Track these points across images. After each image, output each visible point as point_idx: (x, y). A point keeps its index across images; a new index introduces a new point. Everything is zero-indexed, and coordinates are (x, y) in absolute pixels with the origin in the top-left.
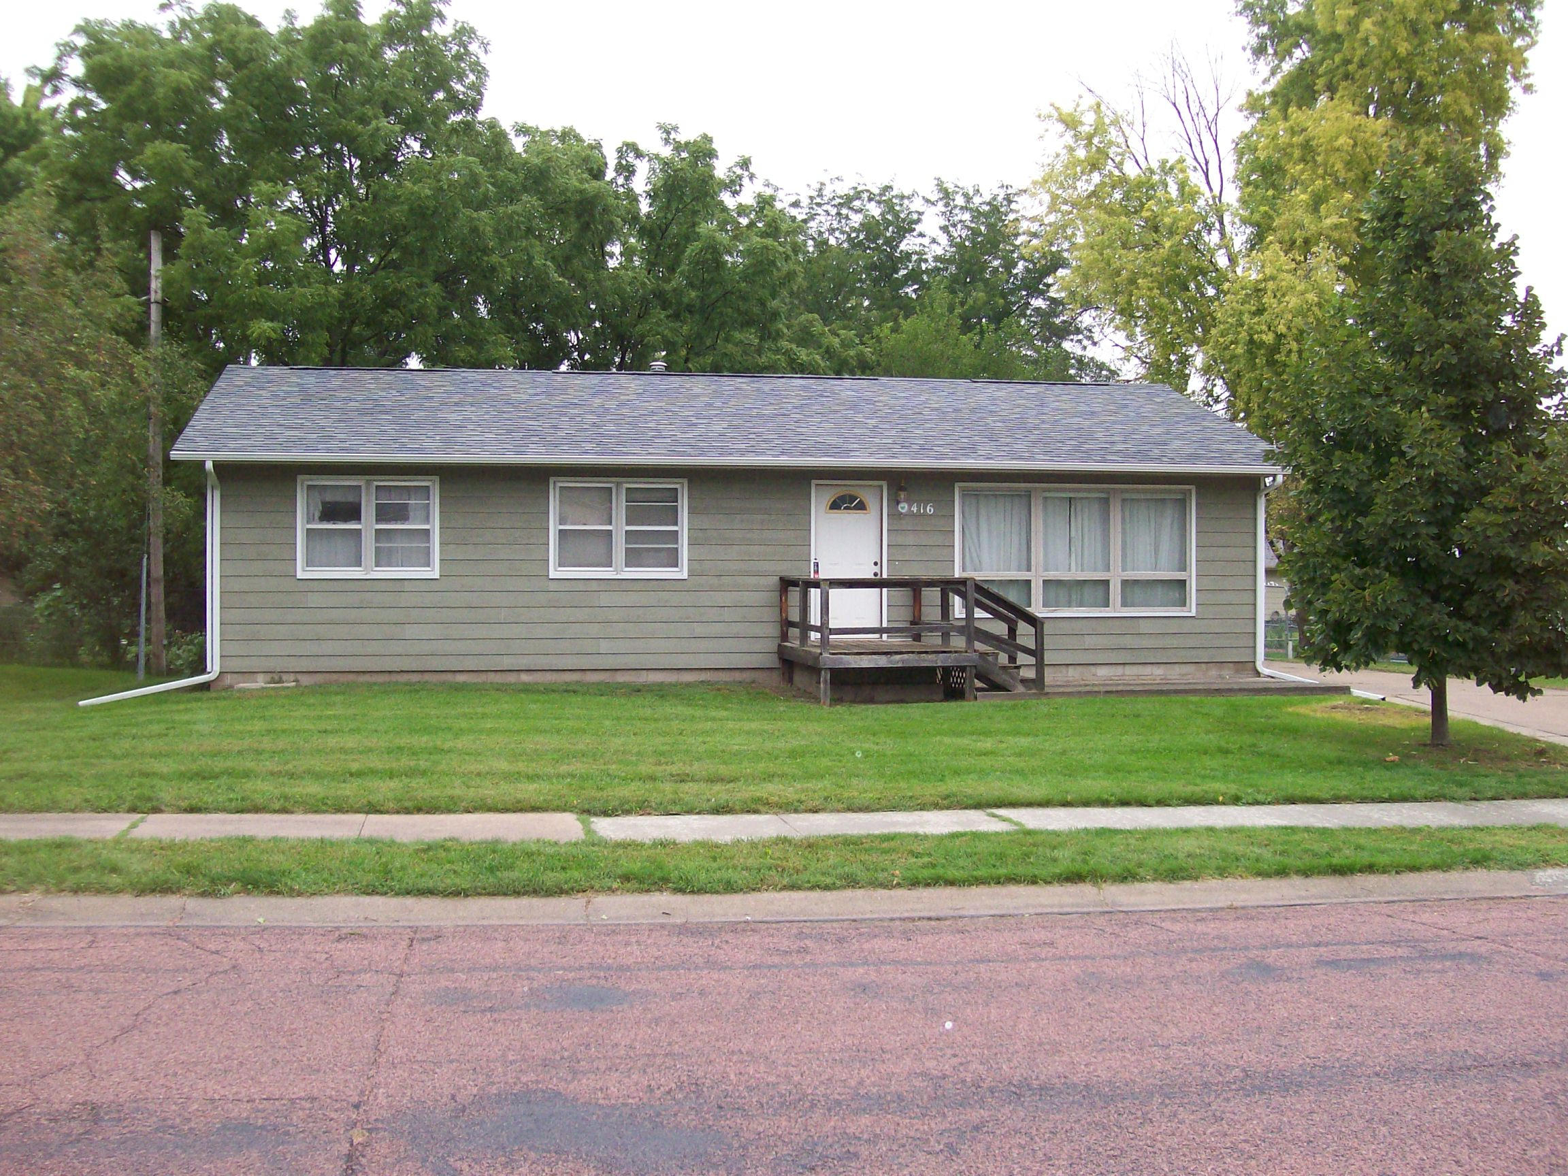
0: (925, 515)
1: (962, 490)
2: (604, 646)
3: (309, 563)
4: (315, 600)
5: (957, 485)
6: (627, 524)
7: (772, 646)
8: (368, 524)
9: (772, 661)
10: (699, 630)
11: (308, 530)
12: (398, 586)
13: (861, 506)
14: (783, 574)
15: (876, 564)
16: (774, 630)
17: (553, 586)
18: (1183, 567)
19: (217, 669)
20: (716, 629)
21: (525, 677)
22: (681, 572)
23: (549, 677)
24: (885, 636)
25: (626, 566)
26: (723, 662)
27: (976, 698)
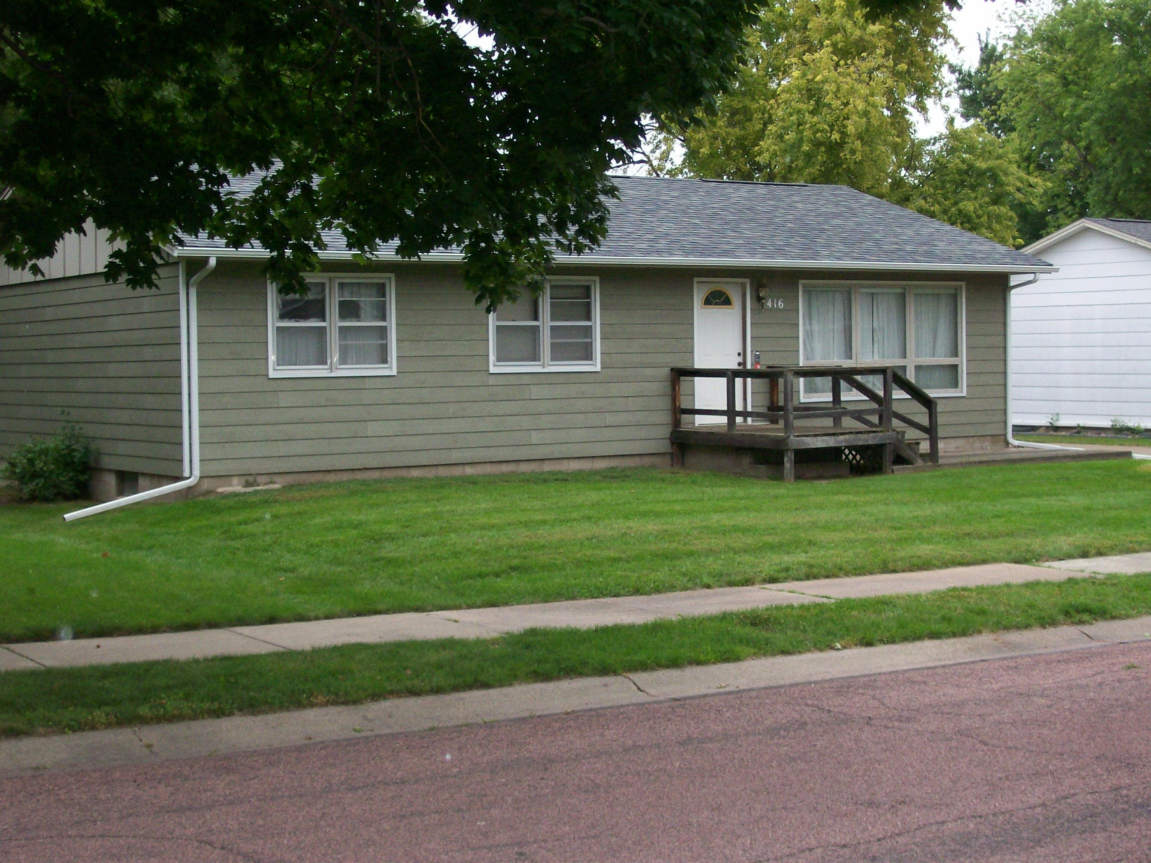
0: (778, 309)
1: (804, 286)
2: (535, 437)
3: (281, 362)
4: (285, 400)
5: (801, 282)
6: (552, 320)
7: (666, 431)
8: (333, 322)
9: (664, 446)
10: (610, 419)
11: (278, 328)
12: (358, 384)
13: (727, 302)
14: (673, 366)
15: (739, 354)
16: (665, 418)
17: (492, 381)
18: (955, 353)
19: (197, 473)
20: (622, 418)
21: (469, 470)
22: (596, 366)
23: (488, 469)
24: (749, 419)
25: (552, 360)
26: (626, 448)
27: (893, 471)
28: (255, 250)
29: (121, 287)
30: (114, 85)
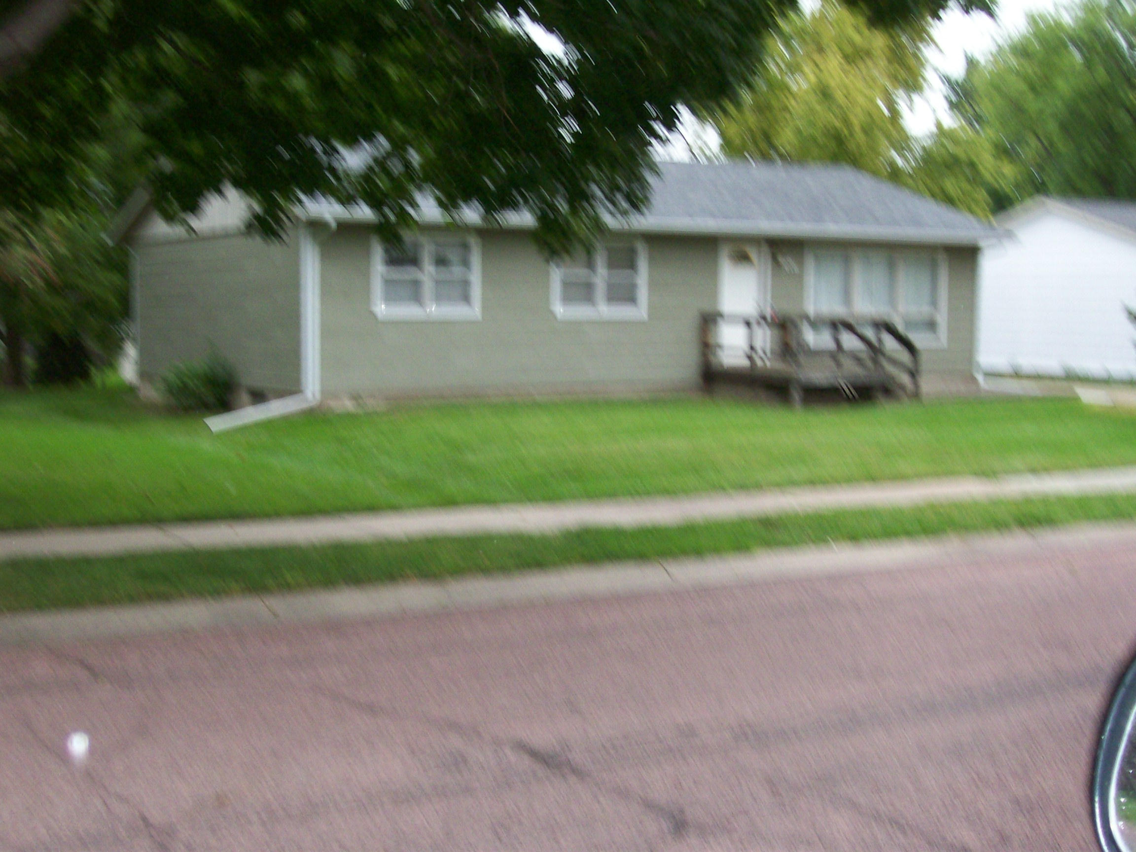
2: (592, 373)
6: (609, 278)
7: (696, 370)
8: (430, 276)
9: (696, 381)
11: (385, 280)
13: (748, 260)
14: (703, 312)
15: (759, 306)
16: (697, 358)
17: (559, 327)
19: (318, 395)
21: (537, 397)
25: (605, 306)
28: (364, 212)
29: (257, 242)
30: (253, 77)
